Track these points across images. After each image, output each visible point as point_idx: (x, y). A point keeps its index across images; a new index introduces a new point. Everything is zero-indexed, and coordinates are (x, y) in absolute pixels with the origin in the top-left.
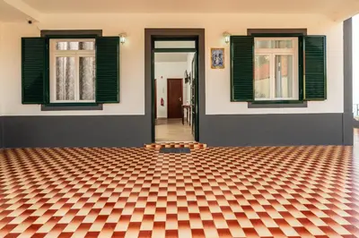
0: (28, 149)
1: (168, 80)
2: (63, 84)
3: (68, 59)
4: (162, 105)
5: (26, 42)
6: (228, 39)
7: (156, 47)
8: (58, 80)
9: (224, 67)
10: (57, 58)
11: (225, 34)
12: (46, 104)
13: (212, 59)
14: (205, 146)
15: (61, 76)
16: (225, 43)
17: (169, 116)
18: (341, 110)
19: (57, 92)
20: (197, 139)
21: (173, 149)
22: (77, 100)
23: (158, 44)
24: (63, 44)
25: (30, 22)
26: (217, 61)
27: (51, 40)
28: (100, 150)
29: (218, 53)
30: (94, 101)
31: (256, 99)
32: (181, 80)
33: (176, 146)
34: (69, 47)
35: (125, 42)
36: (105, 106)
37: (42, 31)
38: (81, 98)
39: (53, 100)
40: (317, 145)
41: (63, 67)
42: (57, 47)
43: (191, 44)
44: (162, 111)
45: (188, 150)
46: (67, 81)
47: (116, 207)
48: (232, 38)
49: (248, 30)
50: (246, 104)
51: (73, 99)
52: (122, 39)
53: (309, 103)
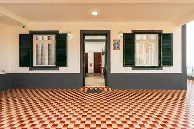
0: (23, 90)
1: (94, 53)
2: (39, 57)
3: (42, 44)
4: (91, 66)
5: (22, 36)
6: (122, 35)
7: (86, 39)
8: (37, 55)
9: (120, 49)
10: (37, 44)
11: (120, 32)
12: (31, 67)
13: (114, 45)
14: (110, 89)
15: (39, 53)
16: (120, 37)
17: (94, 72)
18: (180, 71)
19: (37, 61)
20: (106, 85)
21: (94, 91)
22: (46, 65)
23: (87, 38)
24: (40, 37)
25: (24, 27)
26: (117, 46)
27: (34, 35)
28: (57, 90)
29: (117, 42)
30: (55, 66)
31: (136, 66)
32: (101, 53)
33: (96, 89)
34: (43, 39)
35: (70, 37)
36: (60, 68)
37: (29, 31)
38: (48, 64)
39: (35, 65)
40: (168, 89)
41: (40, 49)
42: (37, 39)
43: (104, 38)
44: (91, 69)
45: (101, 91)
46: (42, 55)
47: (69, 117)
48: (124, 35)
49: (132, 30)
50: (131, 68)
51: (45, 64)
52: (69, 35)
53: (164, 68)
